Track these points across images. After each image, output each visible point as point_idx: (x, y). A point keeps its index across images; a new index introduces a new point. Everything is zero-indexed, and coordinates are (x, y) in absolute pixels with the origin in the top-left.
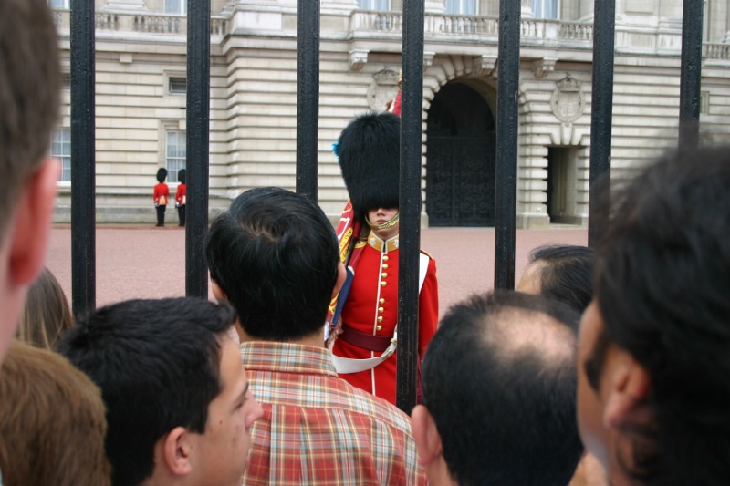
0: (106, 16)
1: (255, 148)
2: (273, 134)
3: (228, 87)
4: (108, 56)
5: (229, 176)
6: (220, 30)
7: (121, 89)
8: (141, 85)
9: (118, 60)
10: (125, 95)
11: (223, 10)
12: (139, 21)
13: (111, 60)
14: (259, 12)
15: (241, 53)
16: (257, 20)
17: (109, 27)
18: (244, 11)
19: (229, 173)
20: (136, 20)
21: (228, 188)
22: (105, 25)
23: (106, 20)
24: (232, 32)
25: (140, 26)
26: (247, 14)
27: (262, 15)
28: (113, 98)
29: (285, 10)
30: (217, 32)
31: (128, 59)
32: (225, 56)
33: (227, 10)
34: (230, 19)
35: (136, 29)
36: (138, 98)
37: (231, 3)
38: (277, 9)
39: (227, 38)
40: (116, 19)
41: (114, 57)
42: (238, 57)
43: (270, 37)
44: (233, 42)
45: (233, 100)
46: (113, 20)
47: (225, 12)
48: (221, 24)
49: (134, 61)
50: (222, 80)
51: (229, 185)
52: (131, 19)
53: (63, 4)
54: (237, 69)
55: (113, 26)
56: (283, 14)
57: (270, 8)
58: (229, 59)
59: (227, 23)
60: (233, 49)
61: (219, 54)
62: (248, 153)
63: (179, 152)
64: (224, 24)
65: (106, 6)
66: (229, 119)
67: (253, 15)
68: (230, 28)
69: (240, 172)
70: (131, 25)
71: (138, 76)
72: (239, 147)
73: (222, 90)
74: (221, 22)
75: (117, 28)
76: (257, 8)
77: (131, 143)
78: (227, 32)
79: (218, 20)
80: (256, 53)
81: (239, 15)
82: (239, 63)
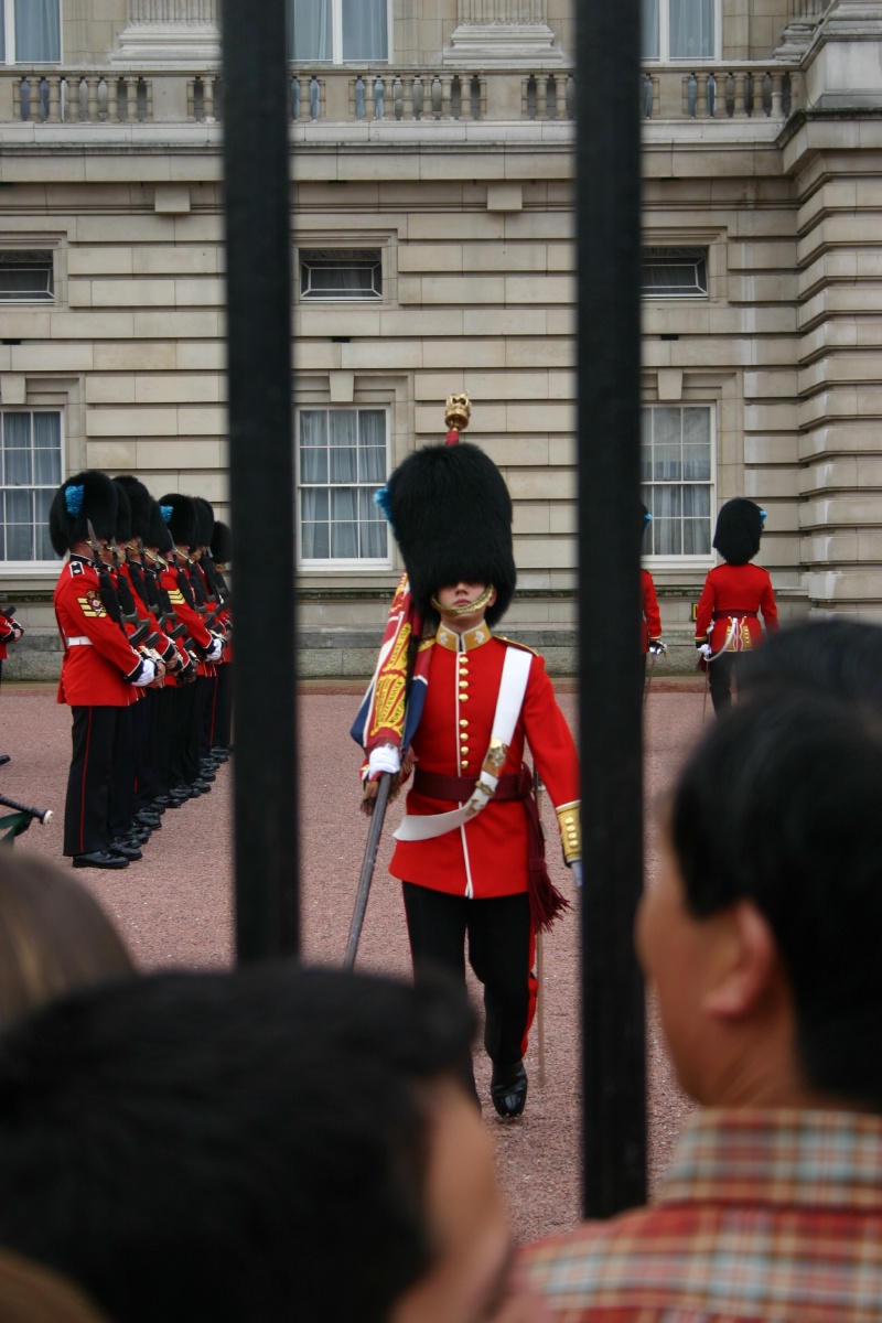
0: (448, 79)
3: (801, 268)
4: (455, 197)
5: (805, 532)
6: (776, 102)
7: (491, 290)
8: (547, 273)
9: (484, 205)
10: (504, 305)
11: (784, 40)
12: (542, 89)
13: (463, 208)
15: (838, 165)
17: (456, 113)
18: (846, 39)
19: (807, 523)
20: (532, 86)
21: (805, 567)
22: (446, 106)
23: (447, 92)
24: (812, 103)
25: (542, 104)
26: (854, 46)
28: (468, 313)
30: (767, 106)
31: (511, 201)
32: (791, 177)
33: (794, 39)
34: (805, 66)
35: (532, 112)
36: (541, 313)
37: (810, 19)
39: (796, 123)
40: (476, 87)
41: (471, 196)
42: (828, 178)
44: (816, 135)
45: (817, 305)
46: (466, 90)
47: (788, 47)
48: (777, 83)
49: (528, 207)
50: (783, 247)
51: (806, 560)
52: (518, 83)
53: (329, 53)
54: (826, 214)
55: (466, 106)
58: (803, 187)
59: (796, 78)
60: (813, 155)
61: (774, 173)
62: (862, 461)
63: (660, 466)
64: (786, 83)
65: (446, 51)
66: (804, 364)
68: (805, 92)
69: (839, 519)
70: (520, 104)
71: (541, 248)
72: (836, 447)
73: (783, 278)
74: (777, 76)
75: (477, 114)
77: (522, 442)
78: (795, 106)
79: (769, 71)
81: (832, 52)
82: (833, 195)
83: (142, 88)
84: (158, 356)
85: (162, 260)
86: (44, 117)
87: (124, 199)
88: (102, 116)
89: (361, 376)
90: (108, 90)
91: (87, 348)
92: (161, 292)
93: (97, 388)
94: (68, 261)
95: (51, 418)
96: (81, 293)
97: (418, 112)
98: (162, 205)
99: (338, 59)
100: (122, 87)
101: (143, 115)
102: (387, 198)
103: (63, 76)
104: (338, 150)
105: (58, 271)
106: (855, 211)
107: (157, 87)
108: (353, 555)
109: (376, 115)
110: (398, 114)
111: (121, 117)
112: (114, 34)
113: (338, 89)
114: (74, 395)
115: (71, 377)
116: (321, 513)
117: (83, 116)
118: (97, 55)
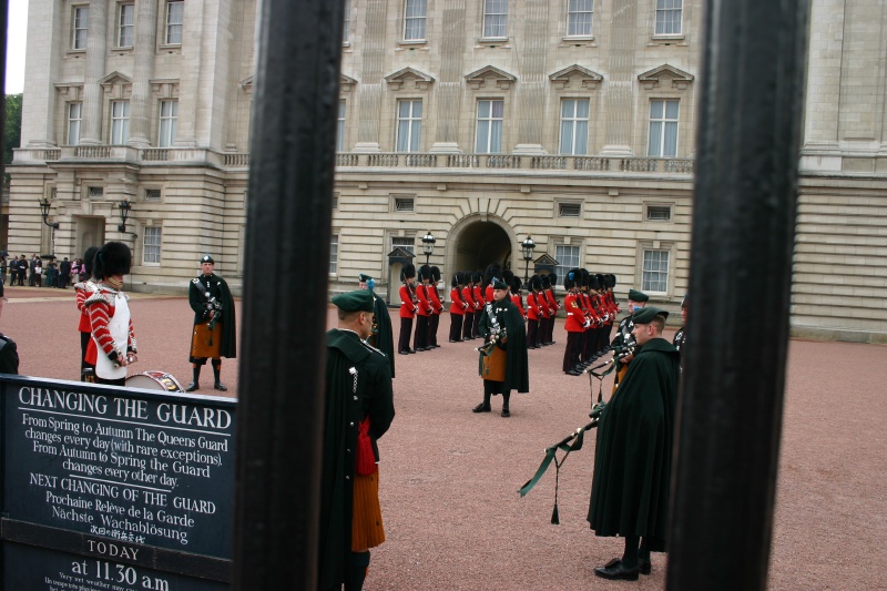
1: (811, 271)
2: (829, 259)
14: (821, 156)
16: (820, 163)
18: (809, 156)
26: (811, 158)
27: (824, 160)
29: (845, 154)
38: (838, 153)
42: (803, 194)
43: (830, 177)
54: (801, 204)
56: (843, 157)
57: (831, 153)
67: (815, 159)
76: (820, 153)
80: (816, 191)
81: (804, 159)
83: (607, 162)
84: (607, 233)
85: (610, 208)
86: (581, 169)
87: (600, 191)
88: (596, 169)
89: (663, 242)
90: (598, 162)
91: (587, 231)
92: (609, 216)
93: (590, 241)
94: (584, 207)
95: (577, 248)
96: (588, 215)
97: (683, 171)
98: (611, 193)
99: (662, 155)
100: (602, 161)
101: (607, 169)
102: (673, 193)
103: (587, 158)
104: (660, 180)
105: (582, 210)
106: (808, 204)
107: (611, 162)
108: (656, 290)
109: (671, 171)
110: (677, 171)
111: (601, 169)
112: (601, 147)
113: (660, 165)
114: (584, 242)
115: (583, 237)
116: (648, 278)
117: (591, 169)
118: (596, 153)
